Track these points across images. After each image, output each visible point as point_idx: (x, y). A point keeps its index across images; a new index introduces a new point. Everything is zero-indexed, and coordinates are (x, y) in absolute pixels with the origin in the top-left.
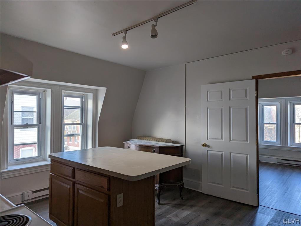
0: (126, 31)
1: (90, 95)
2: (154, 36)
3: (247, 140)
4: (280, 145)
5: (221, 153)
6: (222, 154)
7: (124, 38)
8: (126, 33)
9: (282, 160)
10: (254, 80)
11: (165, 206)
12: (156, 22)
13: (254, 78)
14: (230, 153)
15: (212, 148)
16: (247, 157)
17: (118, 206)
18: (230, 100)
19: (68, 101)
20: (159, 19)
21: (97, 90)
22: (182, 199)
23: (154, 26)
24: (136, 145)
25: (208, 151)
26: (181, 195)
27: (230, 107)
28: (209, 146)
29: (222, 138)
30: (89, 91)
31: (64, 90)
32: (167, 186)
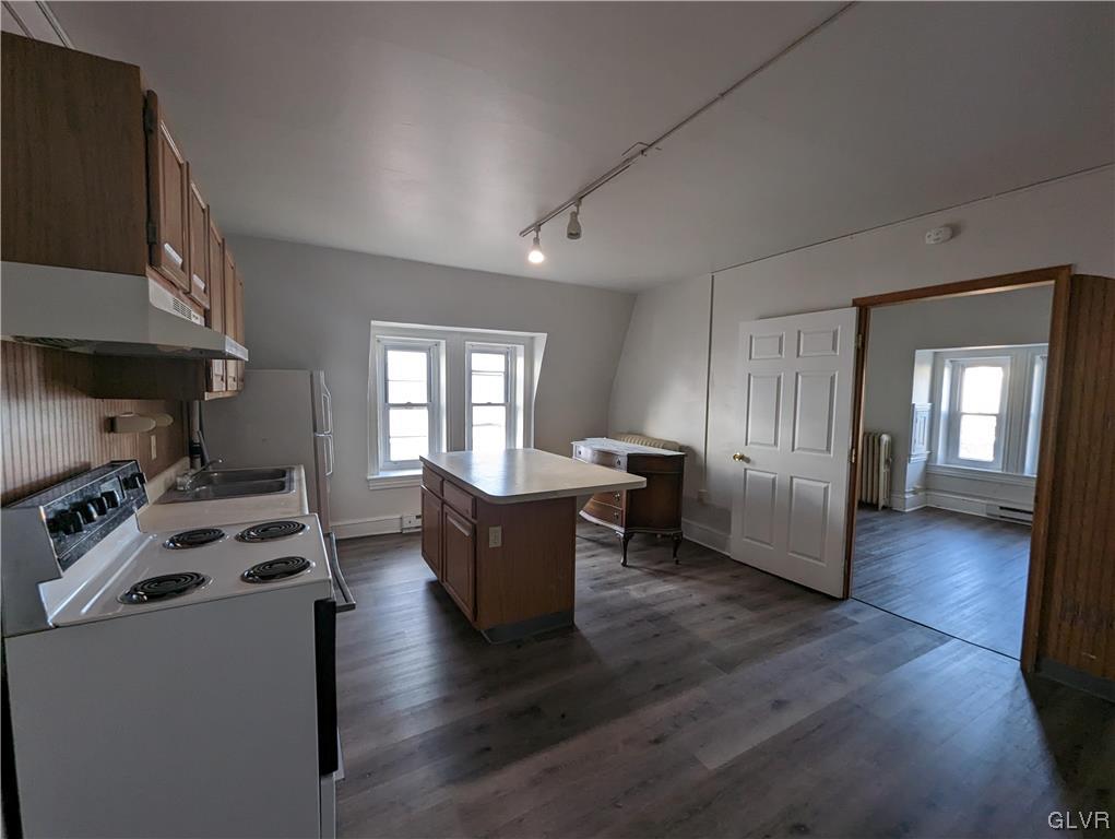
0: (537, 227)
1: (521, 349)
2: (574, 234)
3: (828, 449)
4: (1000, 472)
5: (772, 476)
6: (774, 480)
7: (537, 240)
8: (538, 230)
9: (1002, 508)
10: (854, 310)
11: (633, 570)
12: (578, 206)
13: (855, 303)
14: (792, 478)
15: (754, 464)
16: (826, 489)
17: (492, 545)
18: (798, 355)
19: (479, 361)
20: (583, 200)
21: (532, 338)
22: (677, 562)
23: (574, 215)
24: (594, 450)
25: (746, 469)
26: (675, 555)
27: (797, 374)
28: (748, 460)
29: (776, 443)
30: (516, 341)
31: (468, 340)
32: (663, 536)
